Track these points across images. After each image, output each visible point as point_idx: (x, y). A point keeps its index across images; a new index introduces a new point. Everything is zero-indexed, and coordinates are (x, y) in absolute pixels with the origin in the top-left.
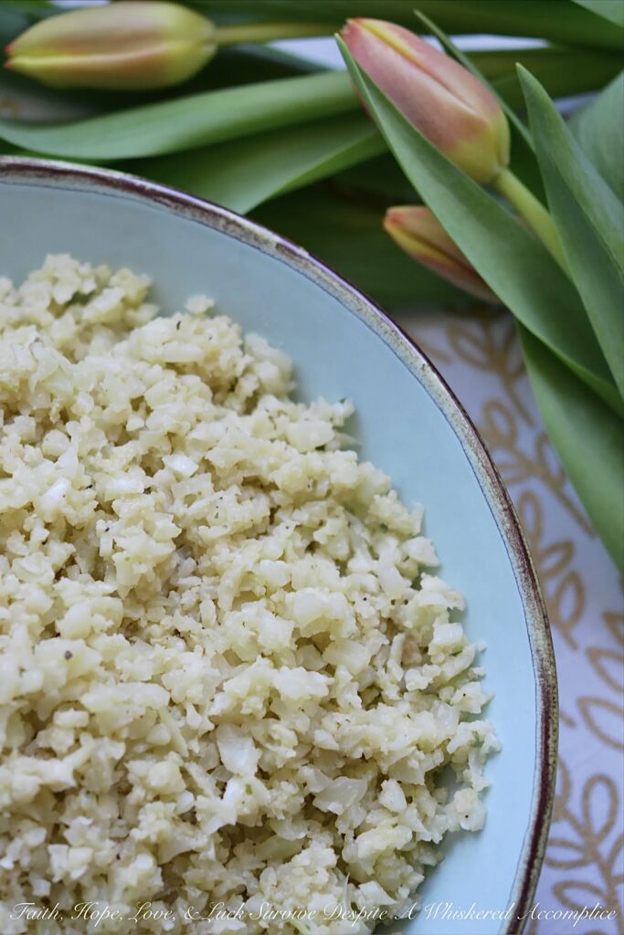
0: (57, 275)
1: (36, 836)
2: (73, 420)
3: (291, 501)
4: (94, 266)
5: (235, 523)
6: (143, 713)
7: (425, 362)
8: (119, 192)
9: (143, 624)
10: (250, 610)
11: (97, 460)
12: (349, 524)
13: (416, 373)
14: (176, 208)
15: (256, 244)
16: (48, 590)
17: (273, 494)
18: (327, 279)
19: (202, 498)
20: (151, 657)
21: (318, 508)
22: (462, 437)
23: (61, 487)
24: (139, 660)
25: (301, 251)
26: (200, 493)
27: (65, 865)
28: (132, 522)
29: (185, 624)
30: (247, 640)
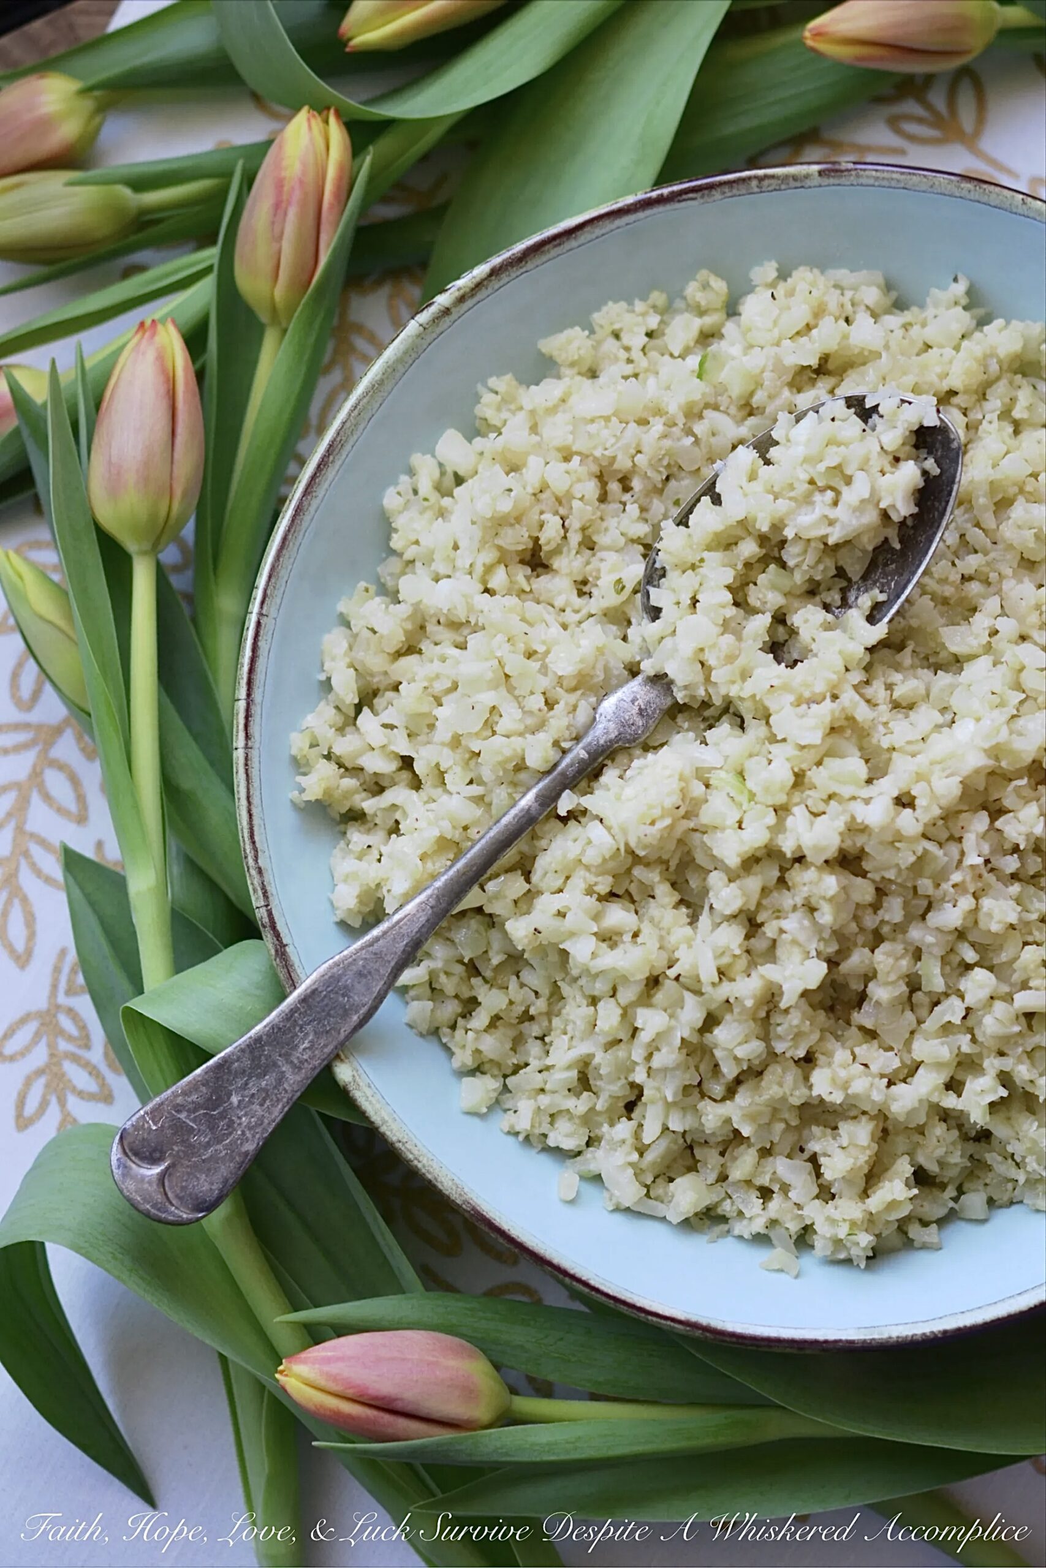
0: (616, 326)
1: (981, 821)
3: (975, 397)
4: (644, 299)
7: (1021, 196)
8: (641, 215)
12: (1034, 387)
13: (1020, 211)
14: (702, 197)
15: (798, 184)
18: (885, 175)
21: (1001, 387)
27: (1023, 829)
30: (1033, 539)
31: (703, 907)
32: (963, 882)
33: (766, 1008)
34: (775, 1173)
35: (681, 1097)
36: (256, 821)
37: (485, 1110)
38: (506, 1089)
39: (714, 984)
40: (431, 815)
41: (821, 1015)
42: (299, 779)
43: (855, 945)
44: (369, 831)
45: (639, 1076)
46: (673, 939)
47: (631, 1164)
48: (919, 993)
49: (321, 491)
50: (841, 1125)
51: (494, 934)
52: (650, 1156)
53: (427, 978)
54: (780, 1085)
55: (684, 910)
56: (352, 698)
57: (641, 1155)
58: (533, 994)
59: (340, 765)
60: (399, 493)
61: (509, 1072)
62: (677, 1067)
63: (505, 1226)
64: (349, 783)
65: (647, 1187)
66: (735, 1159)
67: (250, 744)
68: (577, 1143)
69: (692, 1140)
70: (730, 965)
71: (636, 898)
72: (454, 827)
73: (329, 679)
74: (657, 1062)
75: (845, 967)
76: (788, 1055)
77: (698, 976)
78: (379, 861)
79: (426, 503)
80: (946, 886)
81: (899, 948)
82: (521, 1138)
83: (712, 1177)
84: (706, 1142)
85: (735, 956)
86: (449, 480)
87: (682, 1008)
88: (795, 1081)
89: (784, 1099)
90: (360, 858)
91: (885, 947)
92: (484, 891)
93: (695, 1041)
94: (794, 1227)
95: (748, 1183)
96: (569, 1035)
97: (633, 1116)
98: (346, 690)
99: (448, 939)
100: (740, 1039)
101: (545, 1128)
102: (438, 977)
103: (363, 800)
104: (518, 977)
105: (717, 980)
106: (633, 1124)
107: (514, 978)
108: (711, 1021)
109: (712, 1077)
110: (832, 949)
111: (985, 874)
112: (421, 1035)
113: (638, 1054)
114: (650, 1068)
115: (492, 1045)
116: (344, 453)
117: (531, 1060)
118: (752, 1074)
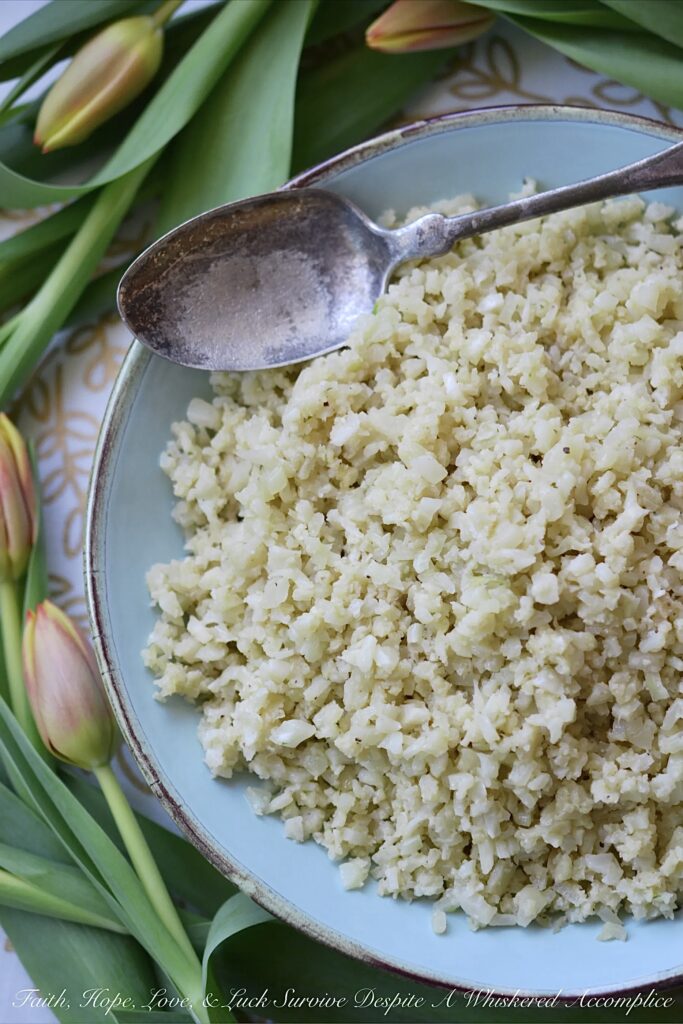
1: (656, 564)
2: (405, 347)
3: (563, 262)
5: (555, 301)
6: (634, 441)
7: (552, 108)
9: (570, 405)
10: (619, 333)
11: (445, 351)
12: (605, 242)
13: (555, 118)
15: (389, 147)
16: (509, 437)
17: (550, 268)
19: (522, 308)
20: (599, 413)
21: (580, 249)
22: (618, 123)
23: (450, 380)
24: (595, 421)
25: (418, 124)
26: (517, 307)
28: (506, 356)
29: (591, 380)
30: (635, 350)
31: (473, 687)
32: (658, 612)
33: (541, 749)
34: (587, 868)
35: (500, 832)
36: (133, 722)
37: (362, 884)
38: (374, 864)
39: (497, 742)
40: (259, 680)
41: (585, 742)
42: (156, 682)
43: (593, 682)
44: (219, 705)
45: (465, 826)
46: (458, 717)
47: (480, 892)
48: (652, 704)
49: (110, 470)
50: (624, 818)
51: (331, 753)
52: (492, 883)
53: (292, 800)
54: (570, 802)
55: (460, 694)
56: (178, 613)
57: (486, 883)
58: (372, 789)
59: (184, 663)
60: (170, 455)
61: (373, 850)
62: (490, 811)
63: (399, 965)
64: (193, 675)
65: (498, 906)
66: (555, 866)
67: (112, 668)
68: (436, 888)
69: (520, 862)
70: (505, 725)
71: (423, 695)
72: (277, 684)
73: (158, 604)
74: (474, 813)
75: (590, 701)
76: (568, 778)
77: (484, 740)
78: (232, 724)
79: (191, 457)
80: (646, 619)
81: (626, 675)
82: (395, 896)
83: (543, 884)
84: (530, 860)
85: (506, 717)
86: (204, 435)
87: (480, 766)
88: (580, 796)
89: (576, 812)
90: (218, 726)
91: (615, 678)
92: (313, 724)
93: (497, 788)
94: (613, 904)
95: (570, 881)
96: (406, 811)
97: (471, 856)
98: (172, 608)
99: (299, 767)
100: (530, 776)
101: (410, 884)
102: (300, 796)
103: (208, 684)
104: (358, 779)
105: (499, 738)
106: (472, 863)
107: (355, 780)
108: (504, 770)
109: (519, 811)
110: (577, 689)
111: (673, 603)
112: (301, 843)
113: (459, 810)
114: (471, 818)
115: (353, 835)
116: (119, 437)
117: (385, 838)
118: (545, 801)
